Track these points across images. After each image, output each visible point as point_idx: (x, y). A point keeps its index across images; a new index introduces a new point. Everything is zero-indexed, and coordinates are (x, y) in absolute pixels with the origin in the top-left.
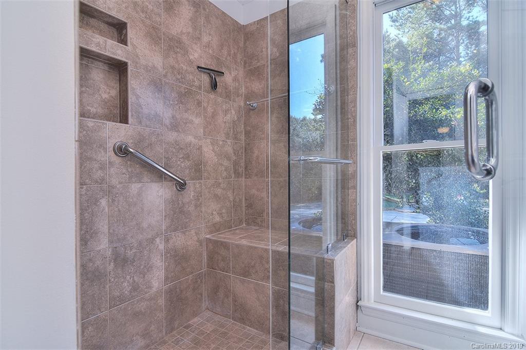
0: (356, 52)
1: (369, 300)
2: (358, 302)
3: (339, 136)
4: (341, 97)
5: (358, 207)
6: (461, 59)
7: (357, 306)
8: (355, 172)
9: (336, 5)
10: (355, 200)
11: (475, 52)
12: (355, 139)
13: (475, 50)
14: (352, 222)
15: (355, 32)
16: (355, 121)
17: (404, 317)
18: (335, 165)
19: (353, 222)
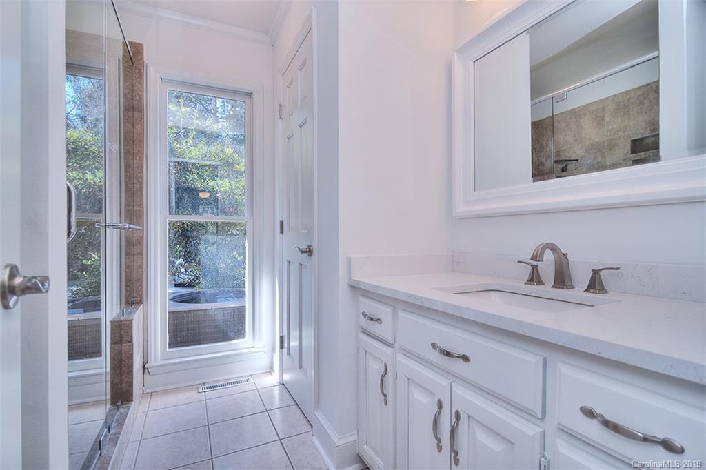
0: (142, 118)
1: (155, 360)
2: (144, 366)
3: (123, 199)
4: (125, 159)
5: (145, 272)
6: (218, 115)
7: (144, 368)
8: (142, 238)
9: (119, 59)
10: (141, 266)
11: (231, 113)
12: (141, 205)
13: (231, 110)
14: (138, 288)
15: (141, 98)
16: (141, 187)
17: (188, 362)
18: (118, 230)
19: (140, 288)
